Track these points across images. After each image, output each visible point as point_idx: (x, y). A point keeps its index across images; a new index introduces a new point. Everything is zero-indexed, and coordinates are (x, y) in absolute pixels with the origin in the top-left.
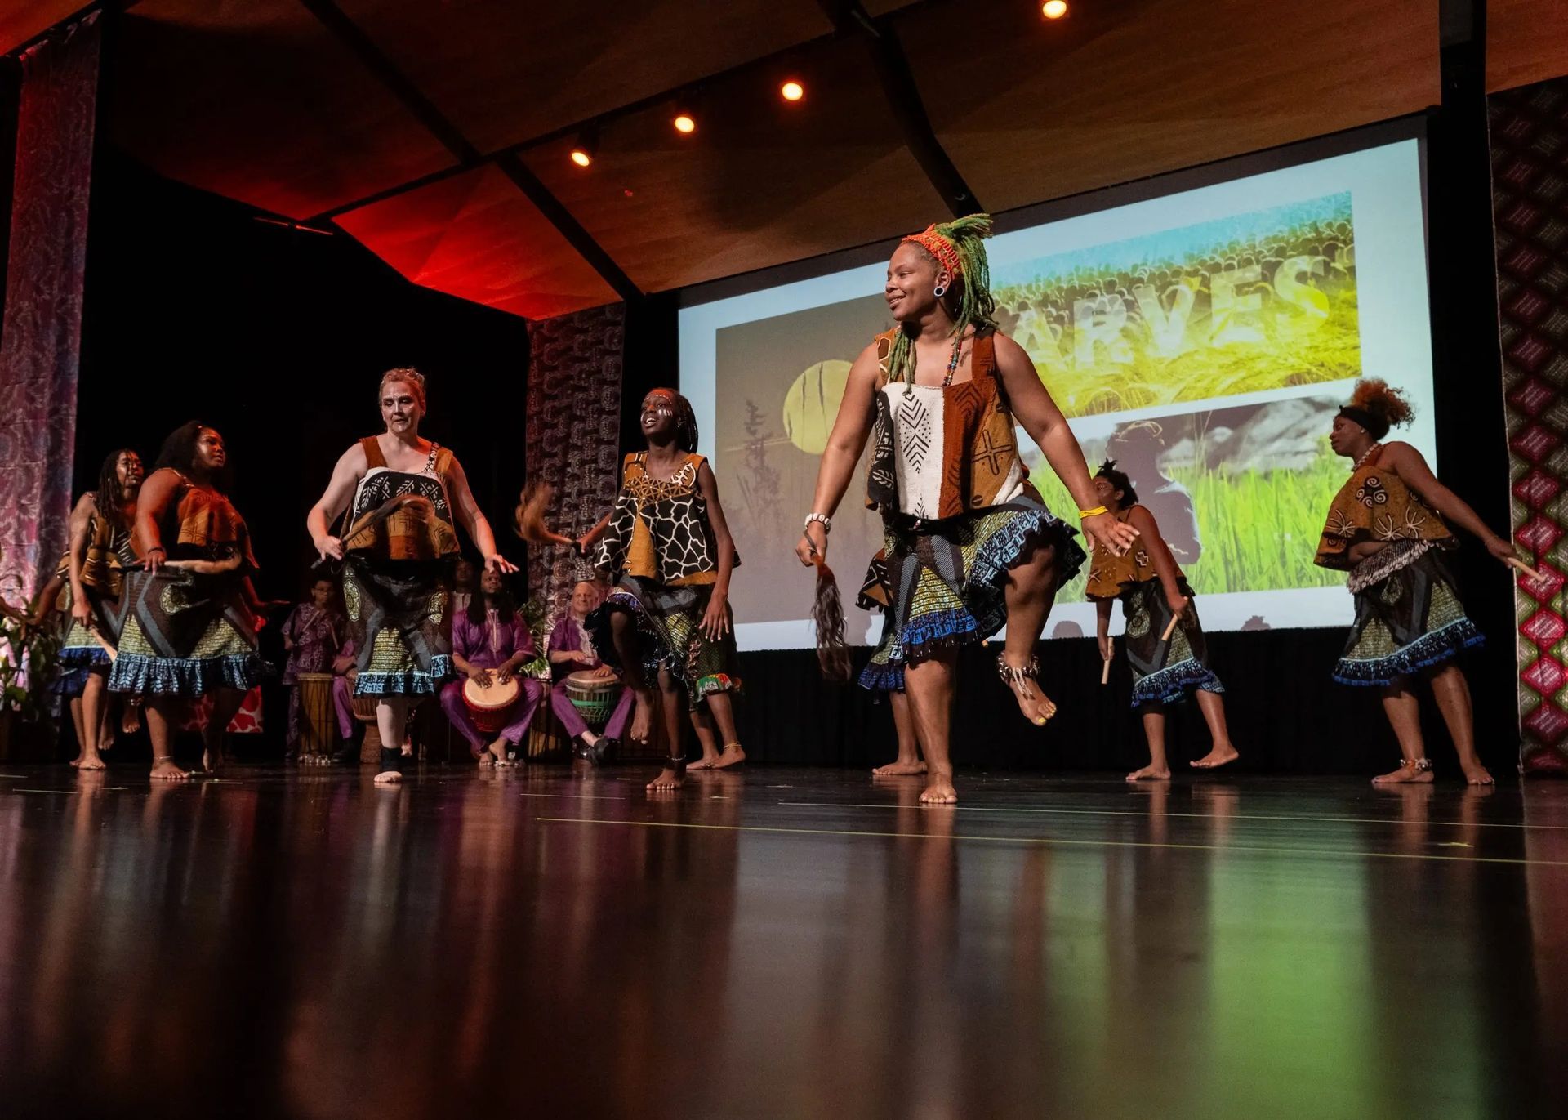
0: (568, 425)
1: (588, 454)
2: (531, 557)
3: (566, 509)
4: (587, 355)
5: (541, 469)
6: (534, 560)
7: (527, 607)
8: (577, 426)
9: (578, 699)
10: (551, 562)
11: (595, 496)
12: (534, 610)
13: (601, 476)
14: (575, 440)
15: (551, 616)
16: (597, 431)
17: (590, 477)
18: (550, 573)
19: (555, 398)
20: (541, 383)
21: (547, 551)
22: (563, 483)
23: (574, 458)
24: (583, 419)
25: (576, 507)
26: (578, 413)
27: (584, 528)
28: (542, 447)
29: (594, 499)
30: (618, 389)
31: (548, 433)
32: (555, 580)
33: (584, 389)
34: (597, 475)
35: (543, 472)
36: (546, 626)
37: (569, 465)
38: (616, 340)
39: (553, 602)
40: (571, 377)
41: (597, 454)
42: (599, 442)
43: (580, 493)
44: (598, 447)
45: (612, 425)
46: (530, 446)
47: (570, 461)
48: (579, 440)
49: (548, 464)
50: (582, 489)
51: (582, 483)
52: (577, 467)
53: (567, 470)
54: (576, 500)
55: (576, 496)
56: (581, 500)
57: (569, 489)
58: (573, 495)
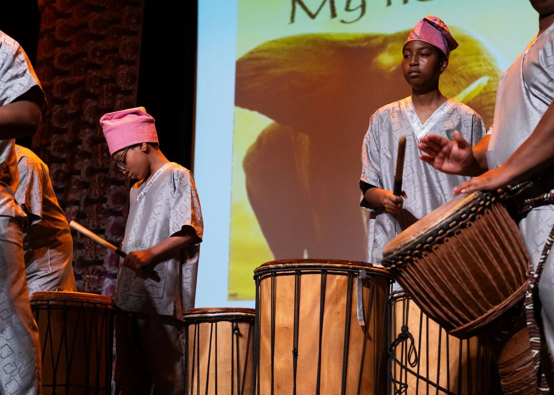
0: (80, 102)
3: (74, 187)
4: (102, 33)
5: (49, 144)
8: (89, 104)
11: (107, 176)
14: (87, 117)
19: (66, 74)
20: (52, 58)
22: (73, 161)
23: (85, 136)
24: (95, 97)
25: (87, 185)
26: (92, 91)
27: (95, 207)
28: (50, 122)
29: (105, 178)
30: (136, 69)
31: (57, 108)
33: (98, 67)
37: (80, 142)
38: (134, 21)
40: (85, 54)
43: (91, 171)
47: (81, 138)
48: (91, 118)
49: (56, 141)
50: (93, 167)
51: (94, 162)
52: (88, 145)
53: (77, 148)
54: (86, 178)
55: (87, 175)
56: (93, 179)
57: (79, 167)
58: (83, 173)
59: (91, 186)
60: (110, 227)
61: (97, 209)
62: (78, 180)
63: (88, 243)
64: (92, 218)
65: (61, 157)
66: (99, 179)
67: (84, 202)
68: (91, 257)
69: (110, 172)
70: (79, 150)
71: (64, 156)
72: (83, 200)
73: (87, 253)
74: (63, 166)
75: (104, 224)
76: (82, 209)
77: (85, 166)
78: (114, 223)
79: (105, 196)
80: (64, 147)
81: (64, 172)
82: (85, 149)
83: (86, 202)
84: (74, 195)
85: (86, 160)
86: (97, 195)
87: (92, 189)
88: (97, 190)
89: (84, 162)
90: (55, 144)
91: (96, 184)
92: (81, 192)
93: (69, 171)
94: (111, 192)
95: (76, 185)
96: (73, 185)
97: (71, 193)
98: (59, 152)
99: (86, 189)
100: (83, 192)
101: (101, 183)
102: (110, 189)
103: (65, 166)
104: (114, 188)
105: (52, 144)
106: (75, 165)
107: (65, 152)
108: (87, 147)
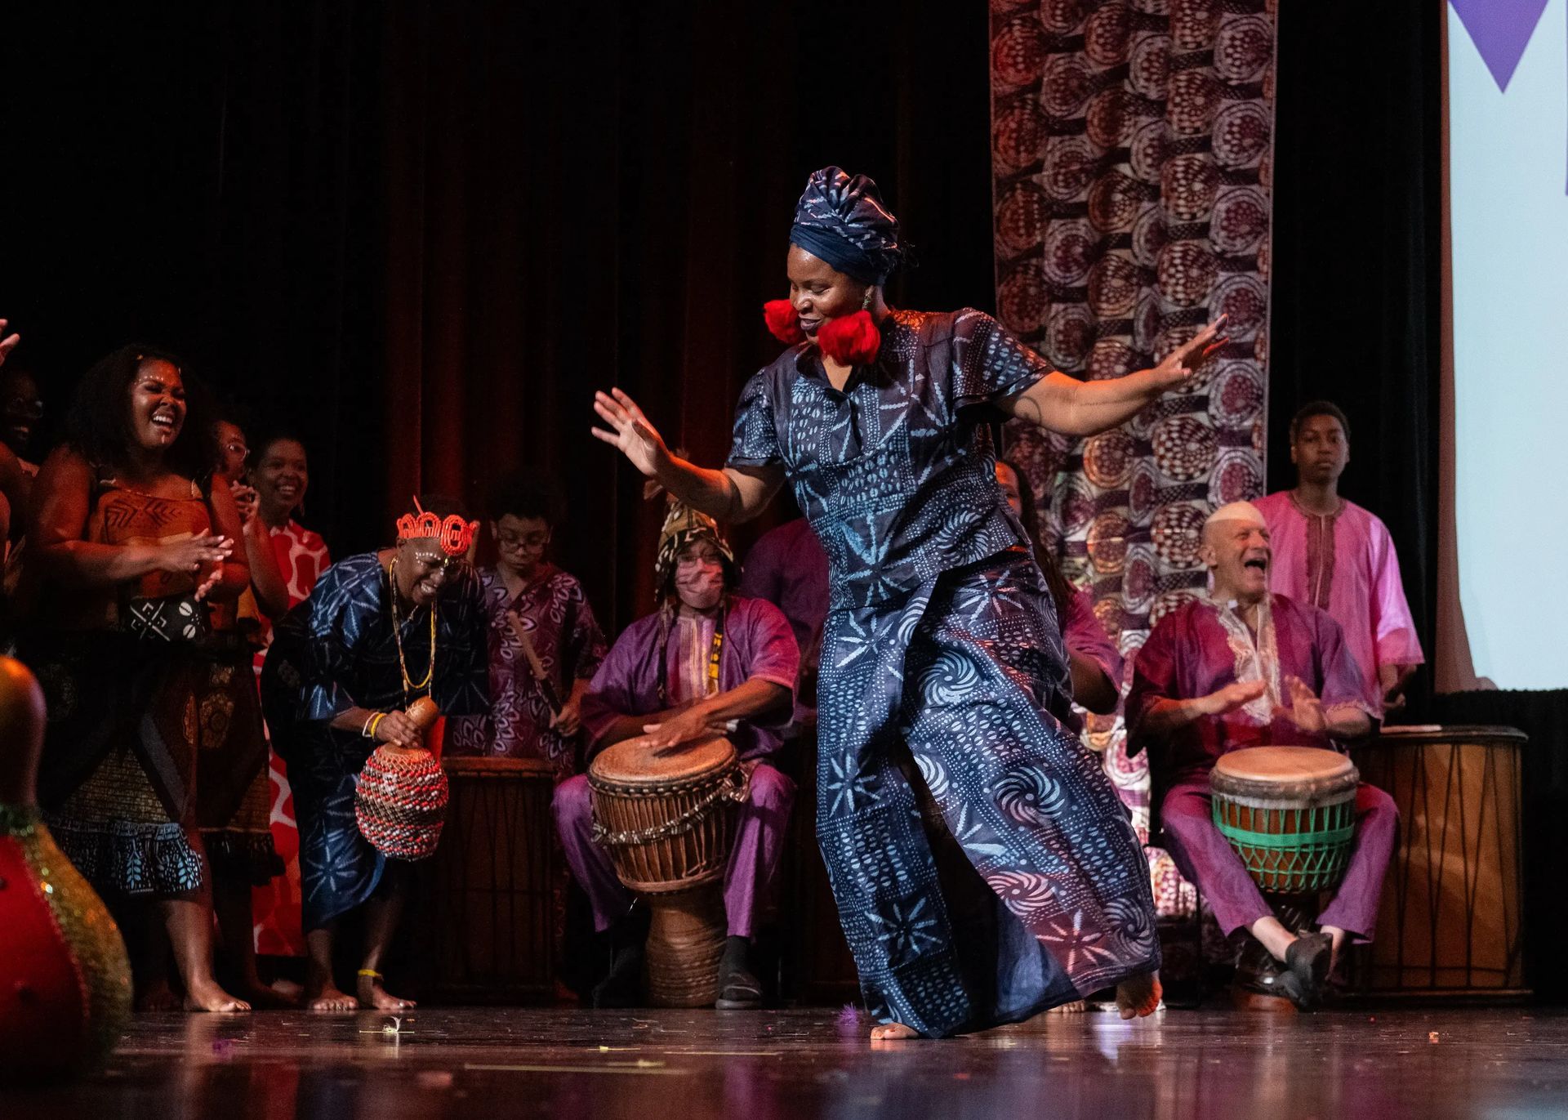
0: (1119, 43)
1: (1180, 125)
3: (1117, 283)
5: (1038, 167)
8: (1143, 46)
9: (1246, 827)
11: (1206, 245)
14: (1140, 84)
16: (1207, 58)
17: (1192, 193)
18: (1074, 464)
22: (1106, 207)
23: (1138, 136)
25: (1150, 276)
28: (1036, 103)
29: (1201, 253)
31: (1057, 63)
32: (1088, 486)
34: (1210, 183)
35: (1045, 177)
37: (1125, 155)
39: (1083, 547)
41: (1208, 124)
42: (1216, 89)
43: (1161, 236)
44: (1210, 103)
45: (1254, 38)
46: (1006, 103)
47: (1126, 144)
48: (1152, 85)
49: (1058, 154)
50: (1166, 224)
51: (1167, 207)
52: (1149, 161)
53: (1117, 172)
54: (1148, 255)
55: (1149, 246)
56: (1166, 257)
57: (1126, 224)
58: (1138, 241)
59: (1164, 277)
60: (1222, 389)
62: (1127, 263)
63: (1164, 437)
65: (1076, 200)
66: (1185, 253)
67: (1146, 326)
68: (1175, 475)
69: (1212, 234)
70: (1125, 177)
71: (1083, 196)
72: (1143, 317)
73: (1161, 467)
74: (1082, 226)
75: (1204, 383)
76: (1140, 344)
77: (1144, 220)
78: (1234, 378)
79: (1205, 304)
80: (1081, 170)
81: (1085, 241)
82: (1142, 175)
83: (1152, 324)
84: (1117, 306)
85: (1146, 205)
86: (1179, 300)
87: (1165, 284)
88: (1180, 288)
89: (1141, 212)
90: (1055, 164)
91: (1177, 271)
92: (1137, 296)
93: (1098, 238)
94: (1219, 292)
95: (1122, 278)
96: (1113, 277)
97: (1108, 301)
98: (1067, 186)
99: (1150, 285)
100: (1142, 296)
101: (1191, 267)
102: (1217, 283)
103: (1088, 223)
104: (1229, 279)
105: (1047, 164)
106: (1116, 219)
107: (1085, 186)
108: (1144, 168)
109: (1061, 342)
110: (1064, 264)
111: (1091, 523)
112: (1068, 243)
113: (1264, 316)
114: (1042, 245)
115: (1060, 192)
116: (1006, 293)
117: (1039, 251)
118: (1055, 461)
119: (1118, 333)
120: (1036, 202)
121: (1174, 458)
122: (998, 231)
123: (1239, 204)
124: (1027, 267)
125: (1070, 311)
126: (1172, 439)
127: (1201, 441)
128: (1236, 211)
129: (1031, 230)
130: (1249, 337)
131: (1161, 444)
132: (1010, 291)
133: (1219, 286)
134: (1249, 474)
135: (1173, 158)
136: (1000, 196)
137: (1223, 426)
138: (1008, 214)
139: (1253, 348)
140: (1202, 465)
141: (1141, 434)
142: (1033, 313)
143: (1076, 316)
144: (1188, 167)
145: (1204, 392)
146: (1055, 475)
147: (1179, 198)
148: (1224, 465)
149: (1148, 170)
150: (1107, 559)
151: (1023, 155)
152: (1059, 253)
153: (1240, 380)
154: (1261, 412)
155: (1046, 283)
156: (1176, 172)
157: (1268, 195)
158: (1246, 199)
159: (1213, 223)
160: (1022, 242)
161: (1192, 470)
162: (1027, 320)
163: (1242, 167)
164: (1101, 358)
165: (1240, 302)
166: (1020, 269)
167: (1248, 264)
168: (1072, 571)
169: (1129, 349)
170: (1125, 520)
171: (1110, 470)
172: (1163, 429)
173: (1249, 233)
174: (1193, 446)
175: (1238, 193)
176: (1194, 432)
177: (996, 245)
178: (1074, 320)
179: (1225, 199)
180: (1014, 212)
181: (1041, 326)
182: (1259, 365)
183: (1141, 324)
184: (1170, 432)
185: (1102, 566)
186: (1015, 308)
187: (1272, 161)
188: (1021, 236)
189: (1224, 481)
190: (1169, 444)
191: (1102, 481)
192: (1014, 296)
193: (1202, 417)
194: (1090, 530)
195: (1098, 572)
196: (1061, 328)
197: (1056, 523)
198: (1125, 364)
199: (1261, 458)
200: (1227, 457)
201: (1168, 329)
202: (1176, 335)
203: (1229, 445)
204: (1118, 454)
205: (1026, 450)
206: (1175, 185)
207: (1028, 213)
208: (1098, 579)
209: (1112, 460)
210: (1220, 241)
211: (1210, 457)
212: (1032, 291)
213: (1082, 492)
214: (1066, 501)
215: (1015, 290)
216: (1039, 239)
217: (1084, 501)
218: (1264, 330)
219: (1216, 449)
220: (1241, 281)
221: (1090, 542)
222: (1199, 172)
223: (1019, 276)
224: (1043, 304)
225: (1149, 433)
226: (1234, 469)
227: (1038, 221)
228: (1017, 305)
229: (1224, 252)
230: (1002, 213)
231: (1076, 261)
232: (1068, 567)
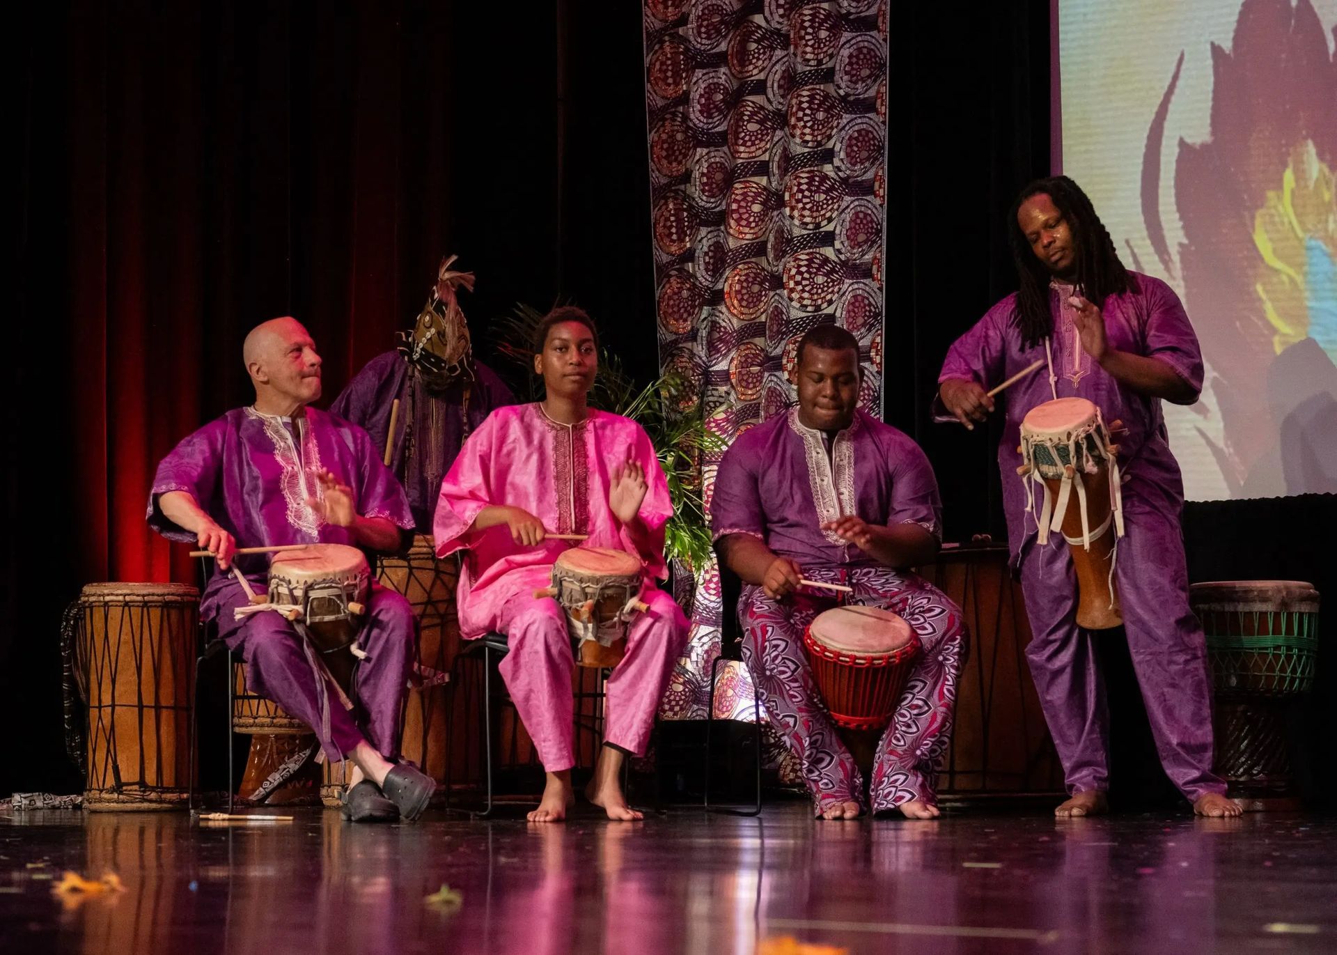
2: (661, 256)
3: (753, 127)
5: (683, 20)
6: (671, 263)
7: (657, 393)
10: (716, 269)
11: (831, 89)
12: (674, 400)
13: (846, 35)
15: (719, 415)
17: (818, 40)
18: (716, 298)
21: (704, 239)
22: (743, 56)
25: (782, 120)
29: (827, 96)
32: (730, 318)
34: (835, 30)
35: (688, 30)
36: (707, 442)
37: (759, 6)
39: (725, 376)
43: (791, 82)
49: (701, 7)
50: (795, 71)
51: (795, 55)
52: (781, 11)
53: (752, 22)
54: (782, 100)
55: (782, 92)
56: (794, 101)
57: (760, 71)
58: (773, 87)
59: (793, 121)
60: (847, 225)
61: (811, 179)
62: (762, 108)
63: (793, 271)
64: (800, 205)
65: (717, 50)
66: (812, 97)
67: (779, 167)
68: (804, 307)
69: (837, 77)
70: (759, 27)
71: (723, 47)
72: (776, 159)
73: (791, 300)
74: (722, 75)
75: (830, 220)
76: (774, 184)
77: (777, 67)
78: (857, 214)
79: (830, 145)
80: (722, 22)
81: (725, 88)
82: (774, 25)
83: (783, 165)
84: (753, 149)
85: (779, 53)
86: (807, 142)
87: (794, 127)
88: (807, 131)
89: (774, 59)
90: (699, 17)
91: (805, 115)
92: (772, 137)
93: (736, 85)
94: (843, 132)
95: (757, 122)
96: (749, 121)
97: (744, 144)
98: (708, 38)
99: (782, 129)
100: (776, 139)
101: (818, 110)
102: (841, 126)
103: (727, 72)
104: (852, 120)
105: (692, 17)
106: (751, 67)
107: (725, 37)
108: (777, 18)
109: (704, 184)
110: (707, 111)
111: (733, 354)
112: (711, 90)
113: (883, 155)
114: (687, 94)
115: (701, 44)
116: (656, 139)
117: (685, 99)
118: (700, 296)
119: (754, 174)
120: (682, 53)
121: (803, 291)
122: (649, 81)
123: (860, 50)
124: (674, 114)
125: (712, 154)
126: (801, 273)
127: (827, 275)
128: (857, 57)
129: (678, 79)
130: (869, 175)
131: (791, 278)
132: (660, 137)
133: (843, 128)
134: (870, 305)
135: (801, 7)
136: (650, 48)
137: (848, 260)
138: (658, 64)
139: (873, 186)
140: (829, 297)
141: (775, 269)
142: (680, 158)
143: (718, 160)
144: (814, 16)
145: (830, 228)
146: (701, 309)
147: (806, 45)
148: (849, 296)
149: (781, 20)
150: (747, 387)
151: (670, 9)
152: (703, 101)
153: (861, 215)
154: (881, 245)
155: (691, 128)
156: (804, 21)
157: (885, 40)
158: (866, 44)
159: (837, 68)
160: (671, 90)
161: (819, 302)
162: (674, 164)
163: (862, 14)
164: (739, 198)
165: (861, 145)
166: (668, 116)
167: (866, 106)
168: (715, 399)
169: (765, 189)
170: (762, 350)
171: (749, 303)
172: (793, 264)
173: (869, 77)
174: (820, 279)
175: (859, 39)
176: (821, 266)
177: (647, 94)
178: (716, 163)
179: (848, 45)
180: (662, 64)
181: (687, 169)
182: (878, 201)
183: (775, 164)
184: (799, 266)
185: (743, 394)
186: (664, 153)
187: (888, 7)
188: (669, 85)
189: (849, 312)
190: (798, 278)
191: (743, 314)
192: (664, 142)
193: (829, 252)
194: (732, 359)
195: (739, 399)
196: (705, 171)
197: (703, 354)
198: (761, 203)
199: (880, 289)
200: (850, 289)
201: (797, 170)
202: (806, 175)
203: (853, 279)
204: (756, 288)
205: (675, 285)
206: (803, 33)
207: (676, 64)
208: (738, 406)
209: (751, 294)
210: (843, 85)
211: (836, 289)
212: (679, 136)
213: (724, 324)
214: (709, 334)
215: (664, 136)
216: (685, 87)
217: (725, 333)
218: (883, 168)
219: (841, 282)
220: (862, 122)
221: (733, 370)
222: (824, 21)
223: (667, 123)
224: (689, 149)
225: (781, 267)
226: (856, 301)
227: (684, 70)
228: (667, 150)
229: (847, 95)
230: (652, 64)
231: (716, 107)
232: (713, 395)
